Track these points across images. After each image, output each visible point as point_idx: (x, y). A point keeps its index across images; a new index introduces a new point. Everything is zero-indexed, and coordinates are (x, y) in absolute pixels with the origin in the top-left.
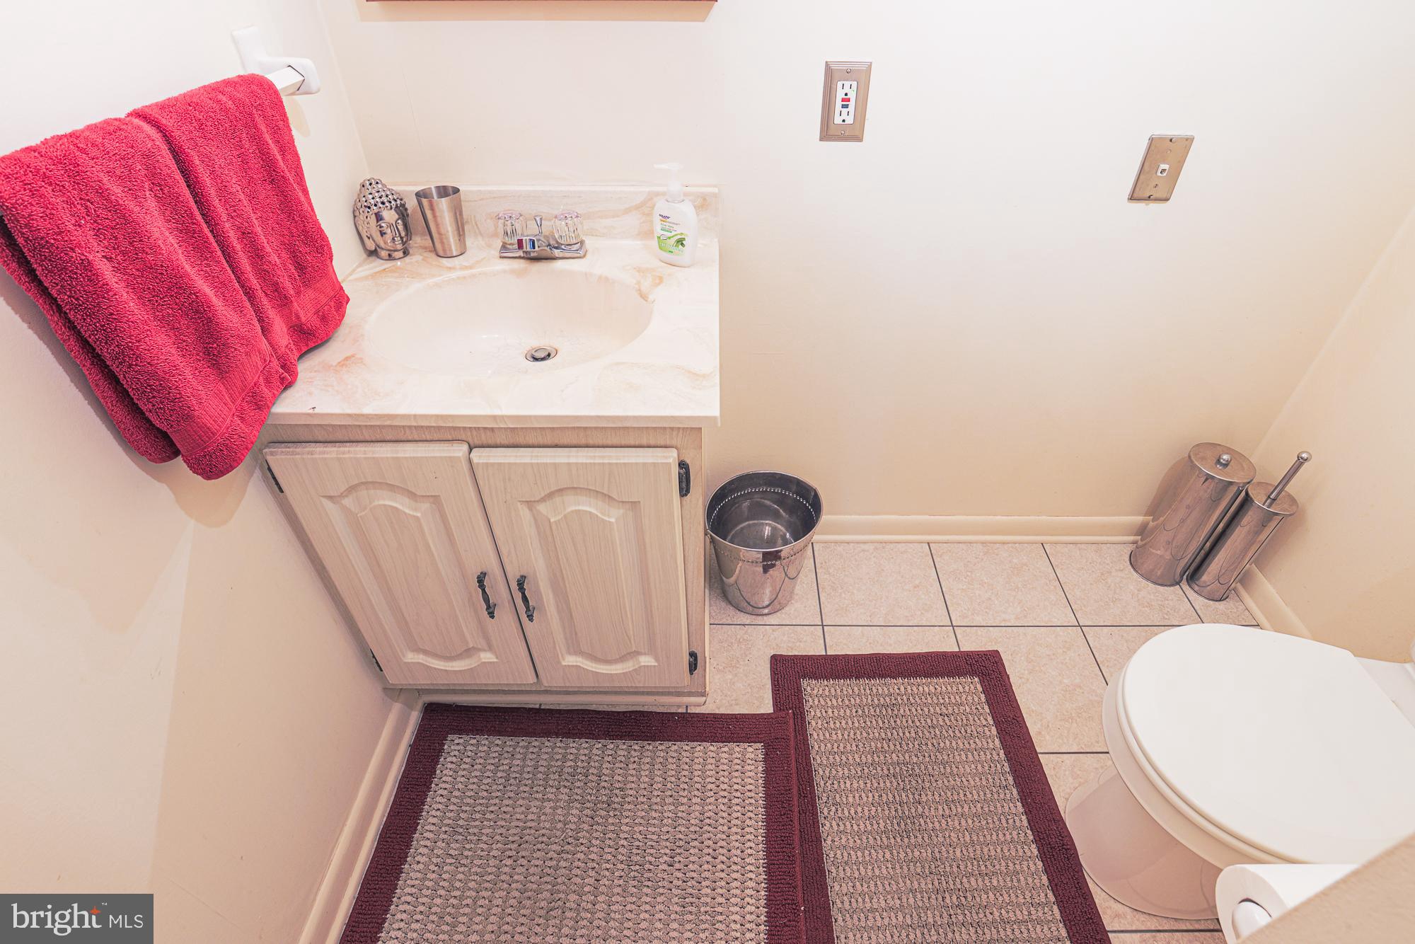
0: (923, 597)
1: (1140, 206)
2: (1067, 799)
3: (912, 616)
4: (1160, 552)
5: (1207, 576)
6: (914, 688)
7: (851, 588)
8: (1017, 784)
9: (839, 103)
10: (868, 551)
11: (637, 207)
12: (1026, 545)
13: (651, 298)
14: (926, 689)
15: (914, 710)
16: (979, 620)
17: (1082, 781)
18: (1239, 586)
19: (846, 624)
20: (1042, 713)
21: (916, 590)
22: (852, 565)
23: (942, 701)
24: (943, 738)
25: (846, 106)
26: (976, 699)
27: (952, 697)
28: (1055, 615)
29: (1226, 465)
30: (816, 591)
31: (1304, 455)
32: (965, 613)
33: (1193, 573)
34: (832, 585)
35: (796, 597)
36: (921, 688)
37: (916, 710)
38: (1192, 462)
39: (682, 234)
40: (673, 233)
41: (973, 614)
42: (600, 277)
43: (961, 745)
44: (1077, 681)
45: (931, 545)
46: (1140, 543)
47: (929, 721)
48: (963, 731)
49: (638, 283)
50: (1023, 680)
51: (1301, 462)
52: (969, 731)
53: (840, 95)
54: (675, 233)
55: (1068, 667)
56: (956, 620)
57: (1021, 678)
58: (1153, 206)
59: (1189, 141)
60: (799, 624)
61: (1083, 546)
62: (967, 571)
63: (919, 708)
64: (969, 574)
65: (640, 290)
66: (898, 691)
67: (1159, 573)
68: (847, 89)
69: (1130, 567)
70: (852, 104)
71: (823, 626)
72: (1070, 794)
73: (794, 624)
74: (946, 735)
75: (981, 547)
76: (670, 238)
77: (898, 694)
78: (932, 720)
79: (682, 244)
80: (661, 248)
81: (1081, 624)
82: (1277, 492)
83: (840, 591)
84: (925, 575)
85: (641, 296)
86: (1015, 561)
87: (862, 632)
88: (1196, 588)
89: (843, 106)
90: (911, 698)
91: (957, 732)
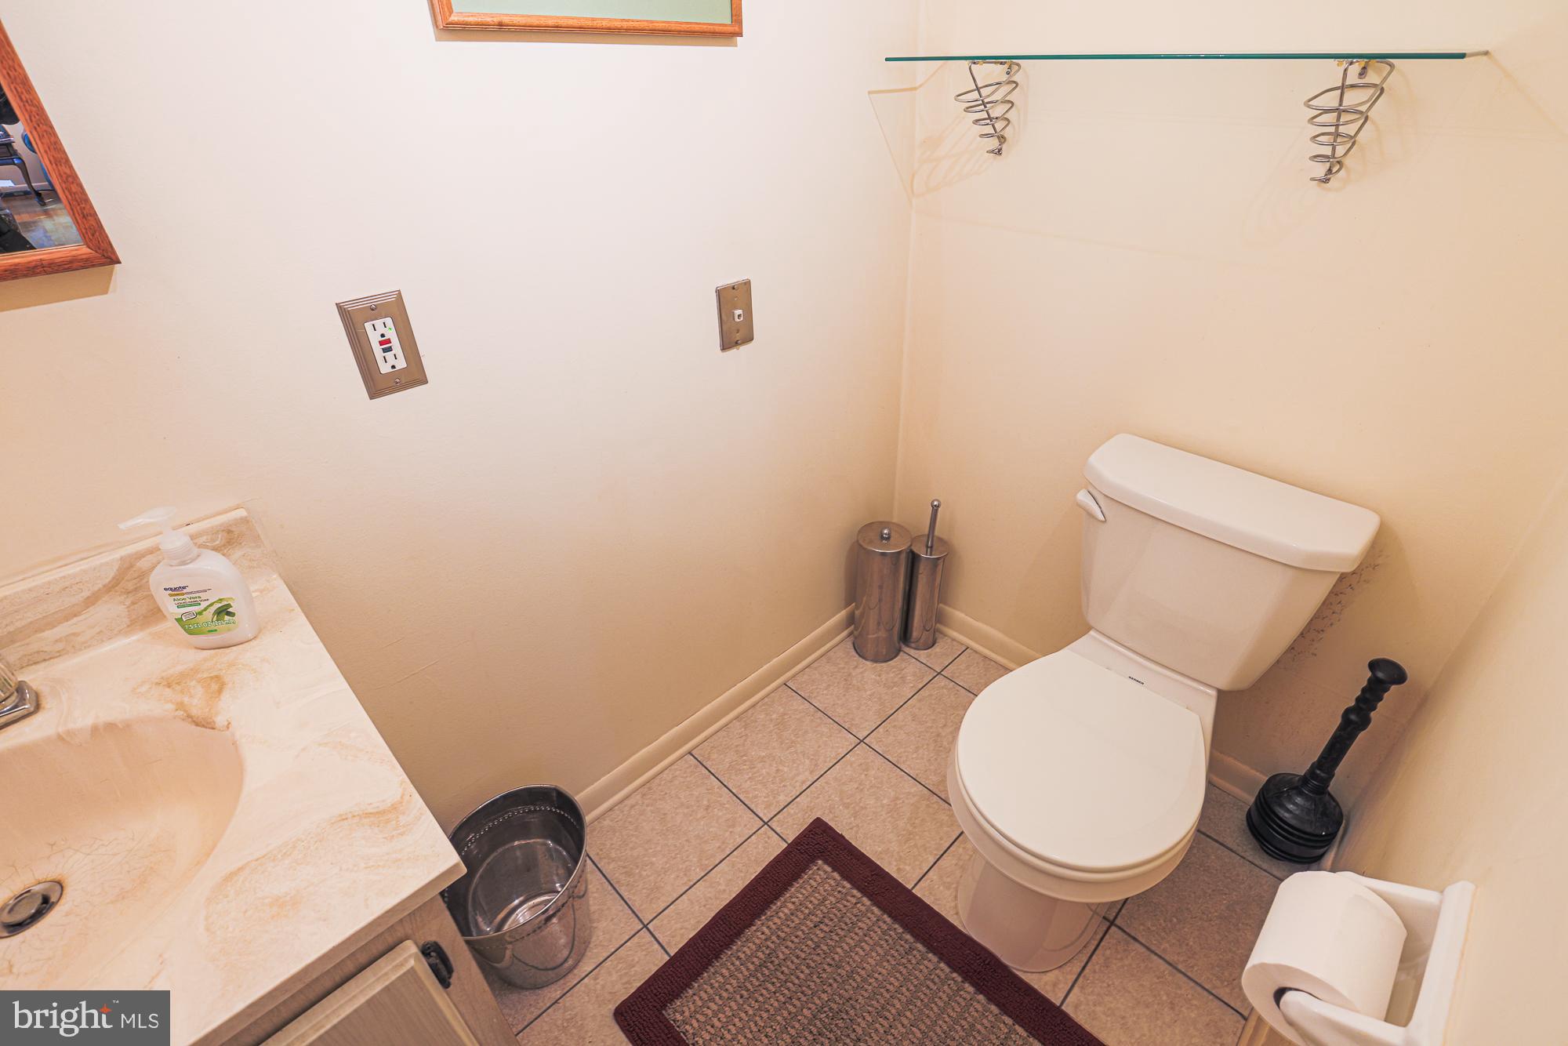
0: (720, 814)
1: (733, 352)
2: (957, 914)
3: (723, 843)
4: (876, 634)
5: (915, 632)
6: (776, 920)
7: (646, 859)
8: (917, 937)
9: (377, 349)
10: (637, 804)
11: (110, 588)
12: (773, 694)
13: (220, 721)
14: (786, 911)
15: (790, 944)
16: (783, 799)
17: (954, 886)
18: (938, 625)
19: (668, 904)
20: (888, 849)
21: (709, 811)
22: (631, 832)
23: (807, 911)
24: (832, 949)
25: (389, 349)
26: (832, 882)
27: (812, 899)
28: (837, 745)
29: (888, 539)
30: (613, 891)
31: (936, 503)
32: (767, 801)
33: (905, 636)
34: (625, 870)
35: (595, 916)
36: (781, 914)
37: (793, 942)
38: (865, 549)
39: (221, 600)
40: (204, 605)
41: (774, 798)
42: (95, 730)
43: (851, 941)
44: (893, 794)
45: (694, 752)
46: (856, 633)
47: (809, 943)
48: (843, 926)
49: (180, 706)
50: (855, 829)
51: (935, 509)
52: (848, 921)
53: (374, 339)
54: (208, 603)
55: (878, 787)
56: (765, 814)
57: (851, 829)
58: (743, 349)
59: (747, 284)
60: (618, 946)
61: (815, 665)
62: (742, 756)
63: (793, 937)
64: (745, 758)
65: (189, 716)
66: (763, 937)
67: (884, 650)
68: (381, 329)
69: (861, 659)
70: (395, 343)
71: (645, 926)
72: (956, 907)
73: (613, 950)
74: (833, 944)
75: (738, 723)
76: (200, 613)
77: (766, 940)
78: (812, 940)
79: (229, 614)
80: (190, 632)
81: (861, 739)
82: (931, 539)
83: (637, 871)
84: (708, 790)
85: (197, 725)
86: (774, 716)
87: (689, 900)
88: (913, 645)
89: (385, 350)
90: (779, 933)
91: (839, 931)
